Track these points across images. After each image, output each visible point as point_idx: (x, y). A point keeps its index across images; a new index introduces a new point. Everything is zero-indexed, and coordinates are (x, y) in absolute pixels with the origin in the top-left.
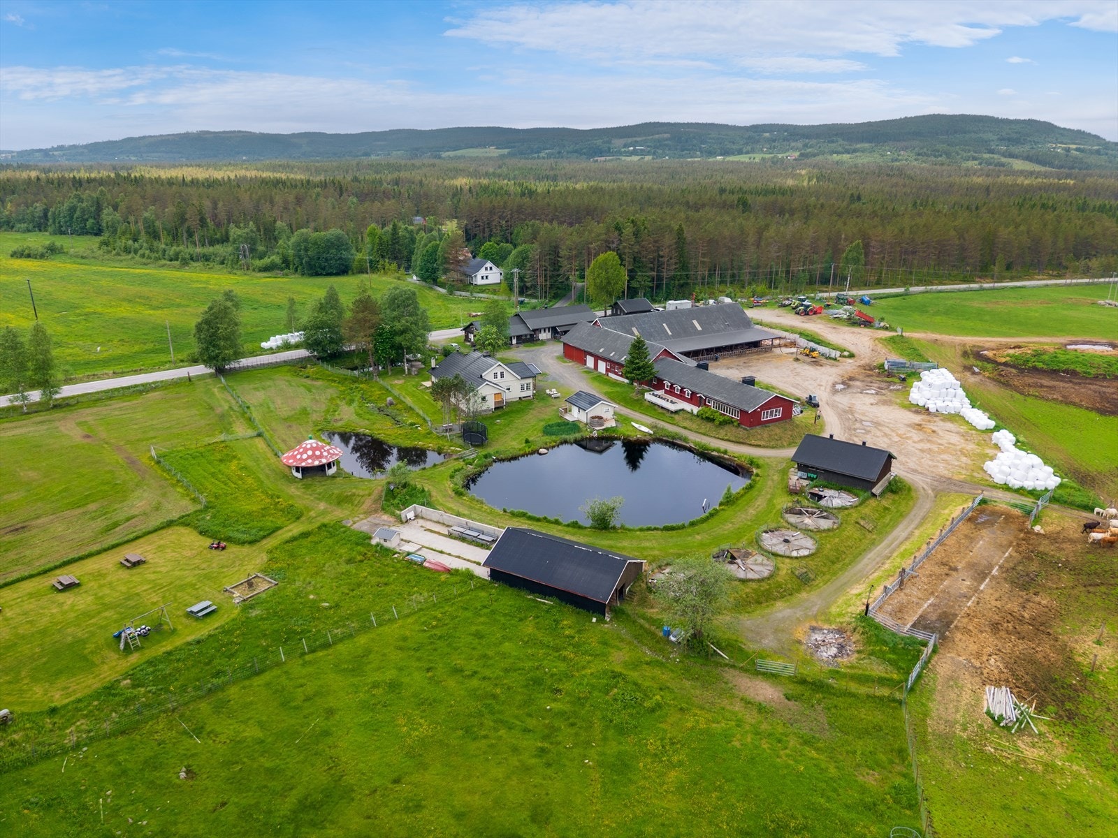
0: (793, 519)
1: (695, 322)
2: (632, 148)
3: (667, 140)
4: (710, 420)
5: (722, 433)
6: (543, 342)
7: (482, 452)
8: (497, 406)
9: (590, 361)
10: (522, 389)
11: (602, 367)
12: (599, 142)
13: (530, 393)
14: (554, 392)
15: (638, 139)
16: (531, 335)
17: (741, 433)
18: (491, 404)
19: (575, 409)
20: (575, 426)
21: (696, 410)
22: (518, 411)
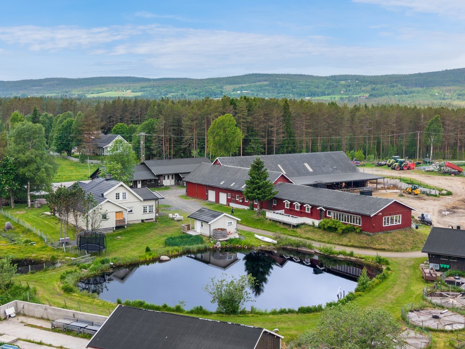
0: (436, 300)
1: (306, 165)
2: (239, 92)
3: (266, 86)
4: (332, 229)
5: (345, 240)
6: (167, 188)
7: (99, 259)
8: (118, 225)
9: (212, 195)
10: (145, 211)
11: (223, 198)
12: (213, 88)
13: (153, 216)
14: (177, 216)
15: (244, 85)
16: (155, 180)
17: (364, 239)
18: (111, 223)
19: (198, 225)
20: (199, 239)
21: (317, 222)
22: (139, 230)
